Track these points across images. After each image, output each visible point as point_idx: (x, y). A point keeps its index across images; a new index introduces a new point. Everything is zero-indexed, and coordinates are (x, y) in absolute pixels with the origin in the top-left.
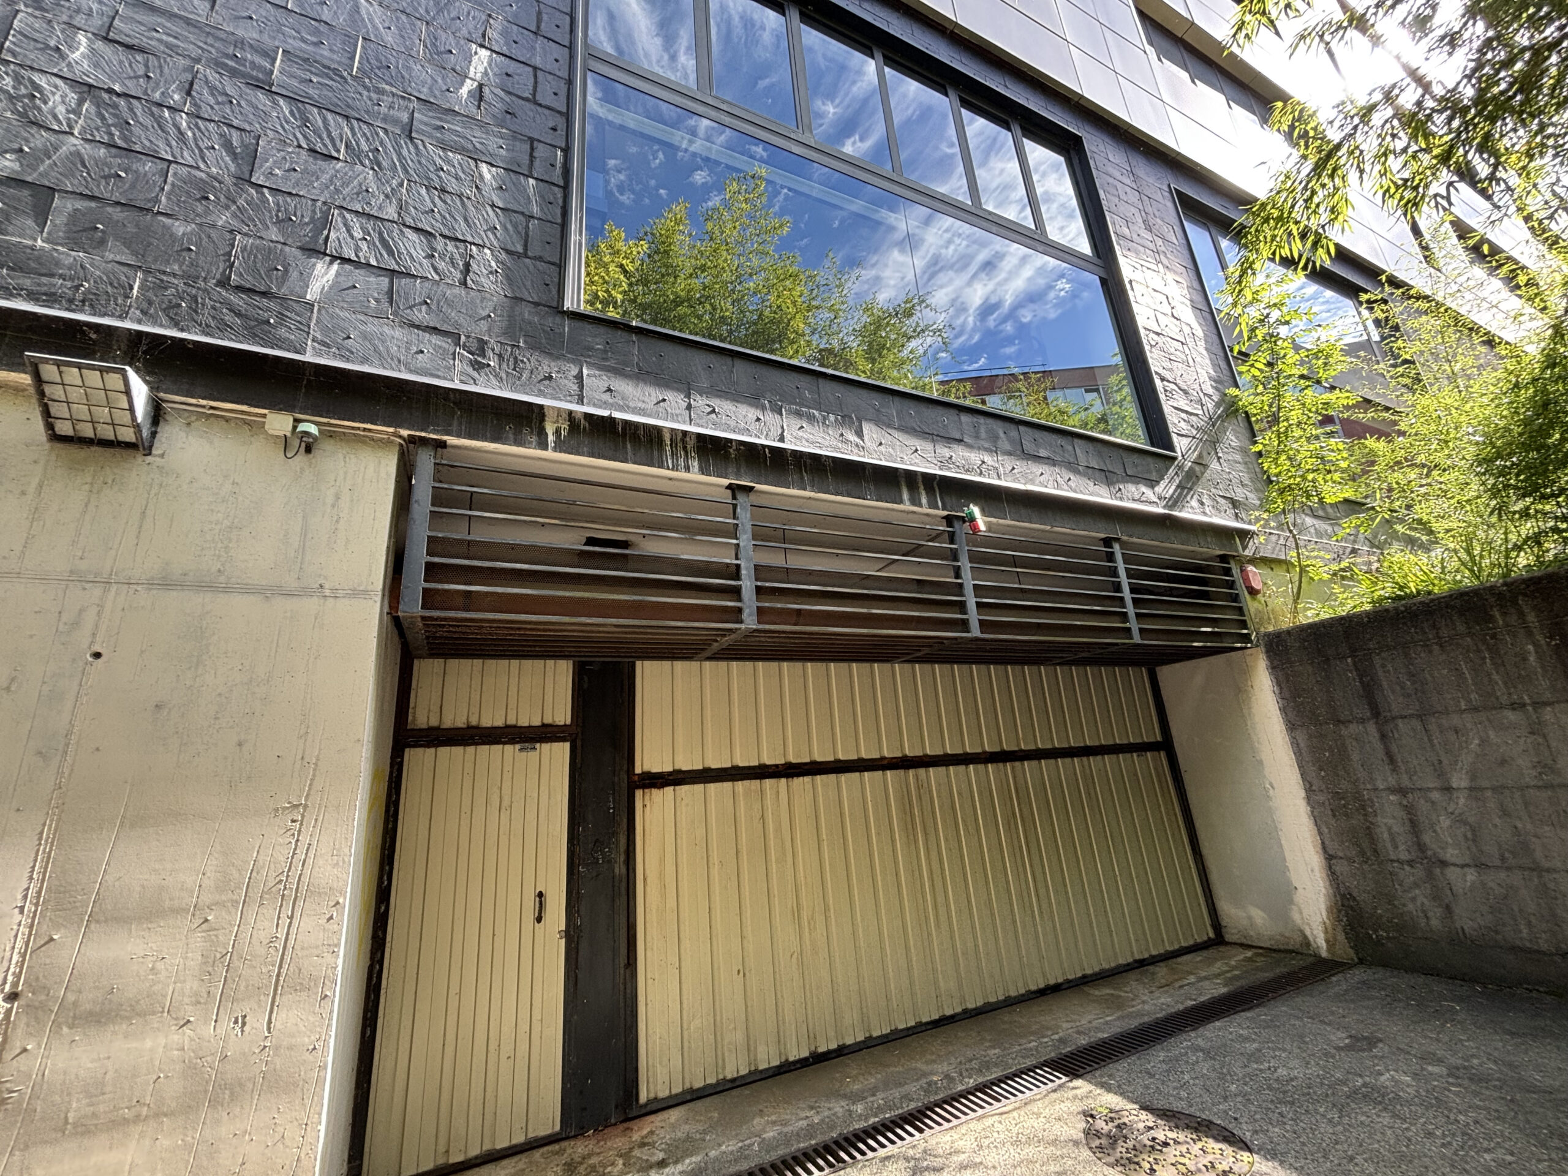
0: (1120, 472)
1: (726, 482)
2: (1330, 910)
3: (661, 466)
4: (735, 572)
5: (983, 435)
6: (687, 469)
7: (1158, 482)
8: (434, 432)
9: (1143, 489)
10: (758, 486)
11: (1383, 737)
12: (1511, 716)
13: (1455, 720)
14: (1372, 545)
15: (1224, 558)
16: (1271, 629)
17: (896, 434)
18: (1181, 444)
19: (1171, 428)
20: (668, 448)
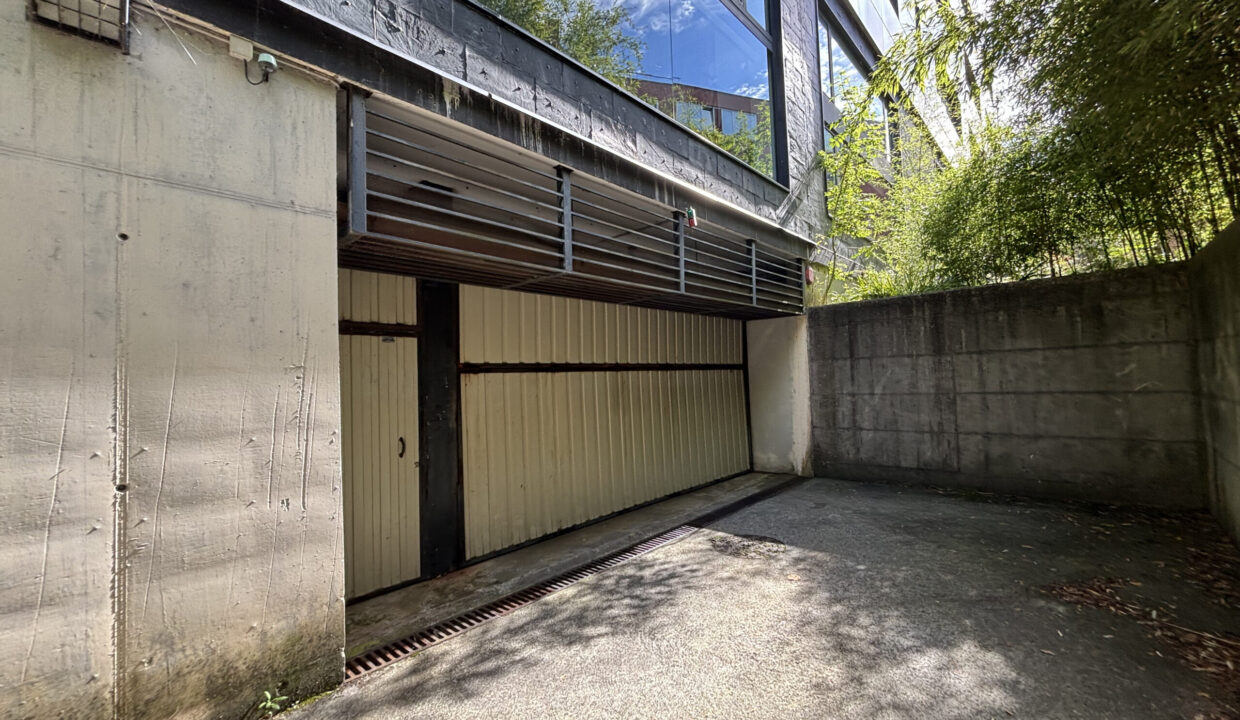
0: (762, 197)
1: (556, 163)
2: (807, 453)
3: (519, 144)
4: (560, 233)
5: (699, 158)
6: (536, 150)
7: (778, 207)
8: (367, 84)
9: (771, 211)
10: (576, 171)
11: (852, 368)
12: (907, 360)
13: (885, 361)
14: (862, 263)
15: (799, 261)
16: (812, 305)
17: (654, 147)
18: (792, 182)
19: (790, 173)
20: (524, 130)
